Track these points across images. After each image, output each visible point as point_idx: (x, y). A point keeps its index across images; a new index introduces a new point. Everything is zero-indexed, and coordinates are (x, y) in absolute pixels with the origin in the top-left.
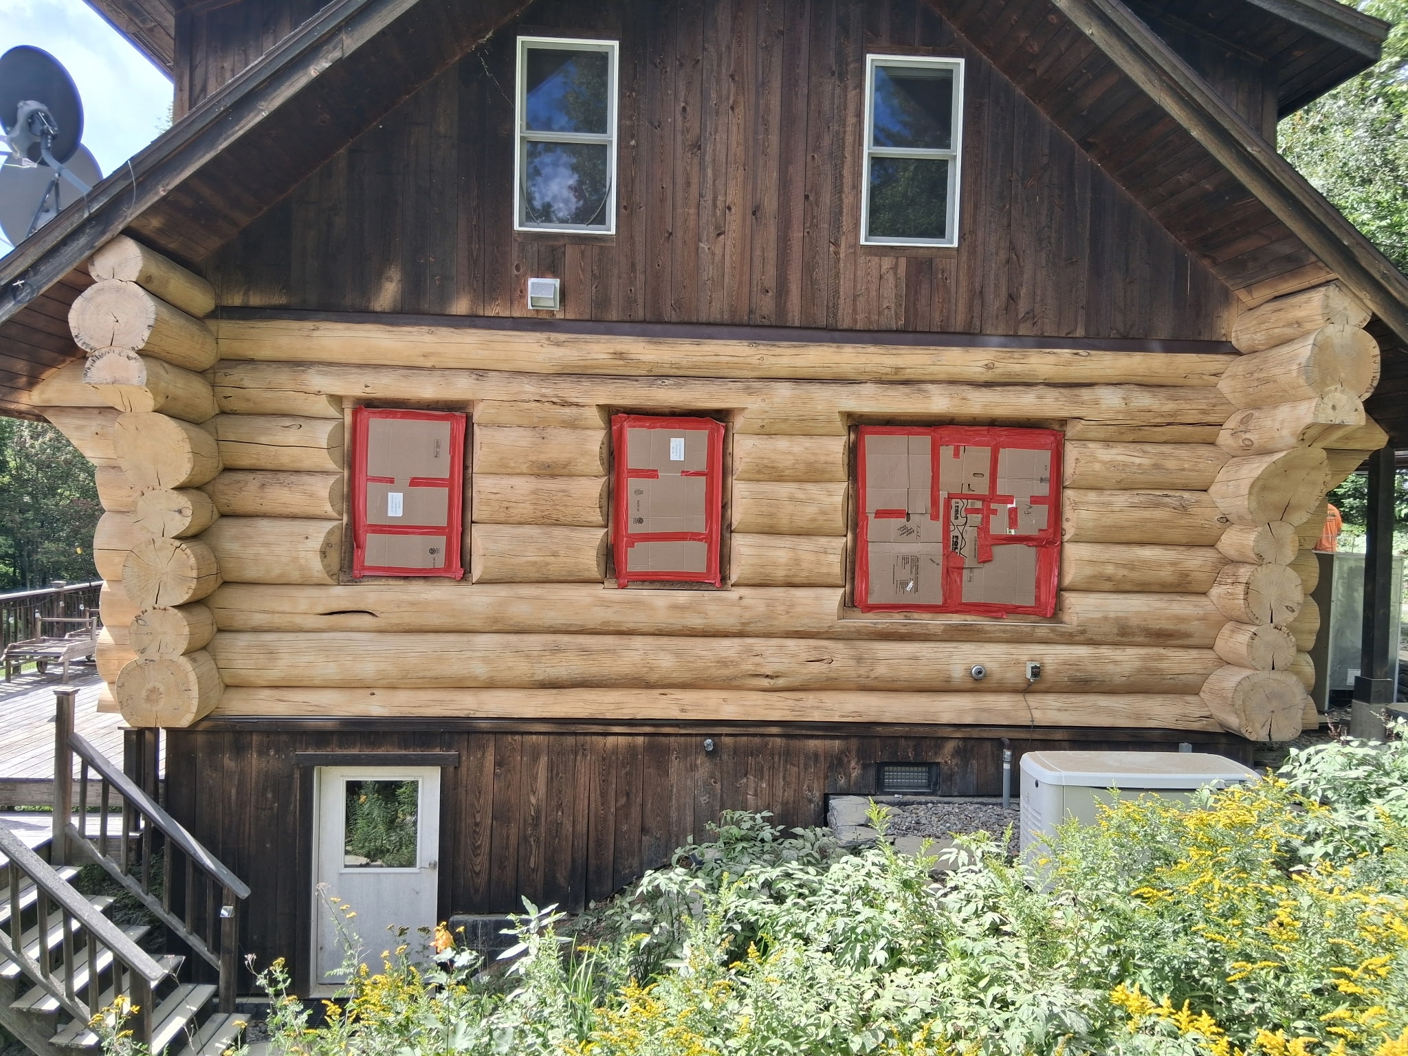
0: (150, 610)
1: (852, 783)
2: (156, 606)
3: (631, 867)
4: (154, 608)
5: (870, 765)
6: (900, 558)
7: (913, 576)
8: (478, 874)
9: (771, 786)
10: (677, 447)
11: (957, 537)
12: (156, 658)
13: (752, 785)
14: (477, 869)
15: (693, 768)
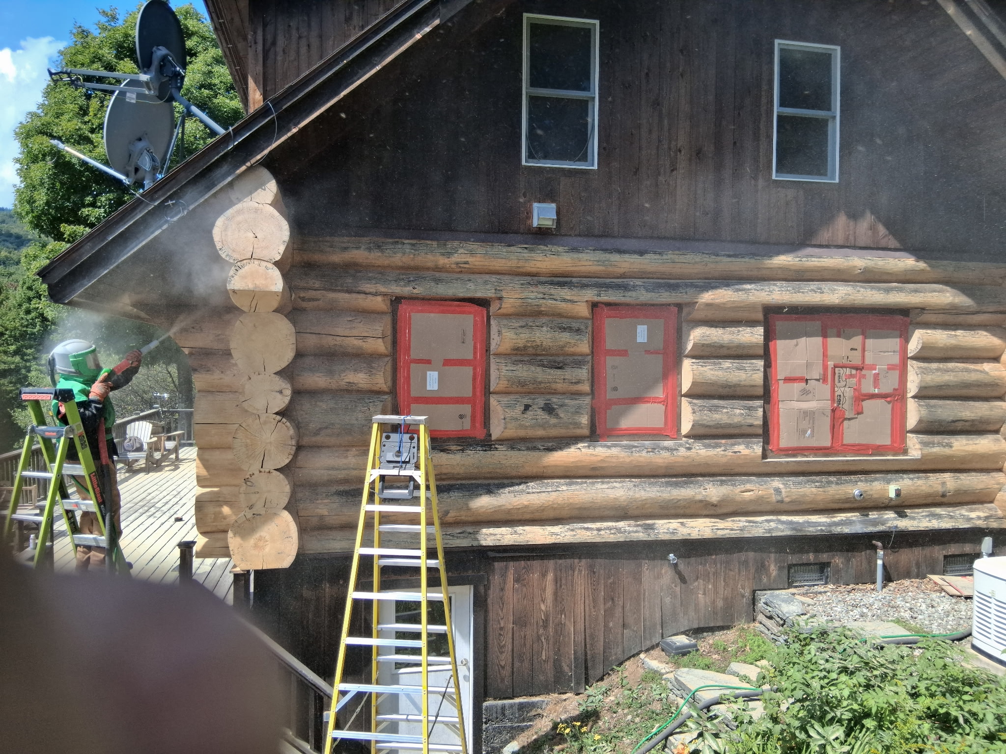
0: (257, 473)
1: (772, 581)
2: (261, 470)
3: (616, 654)
4: (260, 472)
5: (784, 567)
6: (802, 412)
7: (810, 425)
8: (503, 668)
9: (715, 587)
10: (642, 333)
11: (840, 396)
12: (263, 512)
13: (702, 587)
14: (503, 663)
15: (659, 577)
